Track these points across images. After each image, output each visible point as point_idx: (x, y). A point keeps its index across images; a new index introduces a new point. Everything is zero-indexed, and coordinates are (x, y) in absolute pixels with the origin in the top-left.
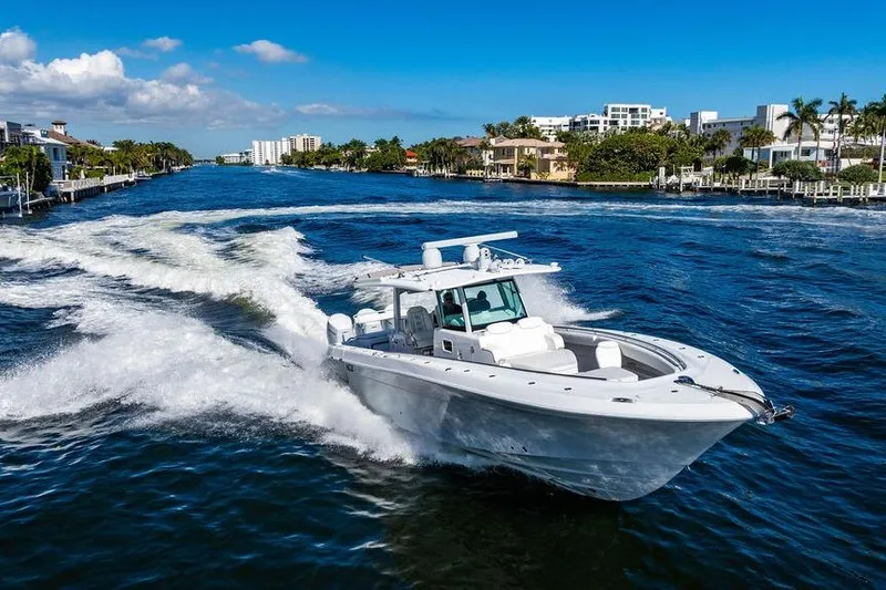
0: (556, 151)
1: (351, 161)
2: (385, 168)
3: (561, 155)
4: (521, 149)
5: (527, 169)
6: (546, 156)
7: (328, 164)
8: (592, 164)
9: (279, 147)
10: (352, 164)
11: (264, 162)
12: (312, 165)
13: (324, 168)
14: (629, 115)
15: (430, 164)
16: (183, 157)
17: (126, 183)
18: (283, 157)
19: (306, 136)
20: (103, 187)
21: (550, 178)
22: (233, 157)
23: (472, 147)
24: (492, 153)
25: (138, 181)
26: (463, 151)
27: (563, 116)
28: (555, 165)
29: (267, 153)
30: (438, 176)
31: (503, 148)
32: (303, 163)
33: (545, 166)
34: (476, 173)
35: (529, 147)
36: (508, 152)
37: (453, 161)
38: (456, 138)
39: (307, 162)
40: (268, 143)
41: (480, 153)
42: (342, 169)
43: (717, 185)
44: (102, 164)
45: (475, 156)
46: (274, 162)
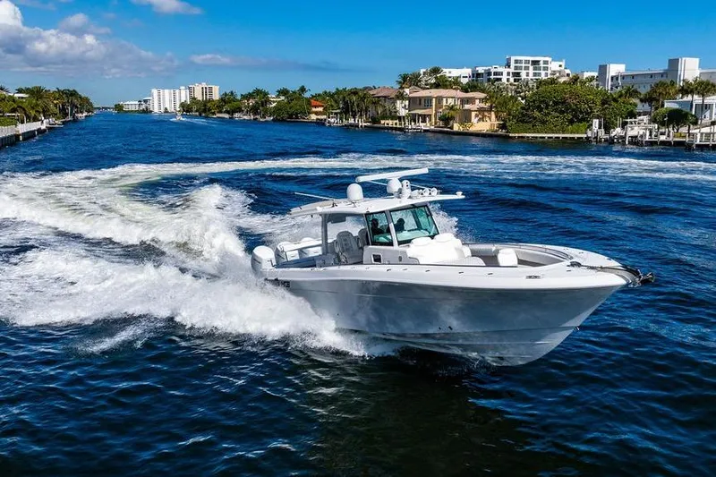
0: (477, 101)
1: (254, 110)
2: (291, 116)
3: (483, 105)
4: (439, 99)
5: (446, 120)
6: (467, 107)
7: (231, 112)
8: (524, 116)
9: (177, 94)
10: (256, 113)
11: (162, 110)
12: (214, 113)
13: (227, 116)
14: (531, 68)
15: (340, 113)
16: (85, 104)
17: (39, 131)
18: (182, 105)
19: (204, 85)
20: (19, 135)
21: (472, 129)
22: (132, 105)
23: (385, 97)
24: (407, 103)
25: (49, 129)
26: (377, 101)
27: (462, 68)
28: (477, 116)
29: (166, 101)
30: (351, 125)
31: (420, 98)
32: (204, 111)
33: (466, 117)
34: (391, 123)
35: (447, 98)
36: (426, 102)
37: (366, 111)
38: (366, 88)
39: (209, 110)
40: (167, 91)
41: (394, 103)
42: (245, 117)
43: (663, 138)
44: (14, 110)
45: (388, 105)
46: (173, 110)
